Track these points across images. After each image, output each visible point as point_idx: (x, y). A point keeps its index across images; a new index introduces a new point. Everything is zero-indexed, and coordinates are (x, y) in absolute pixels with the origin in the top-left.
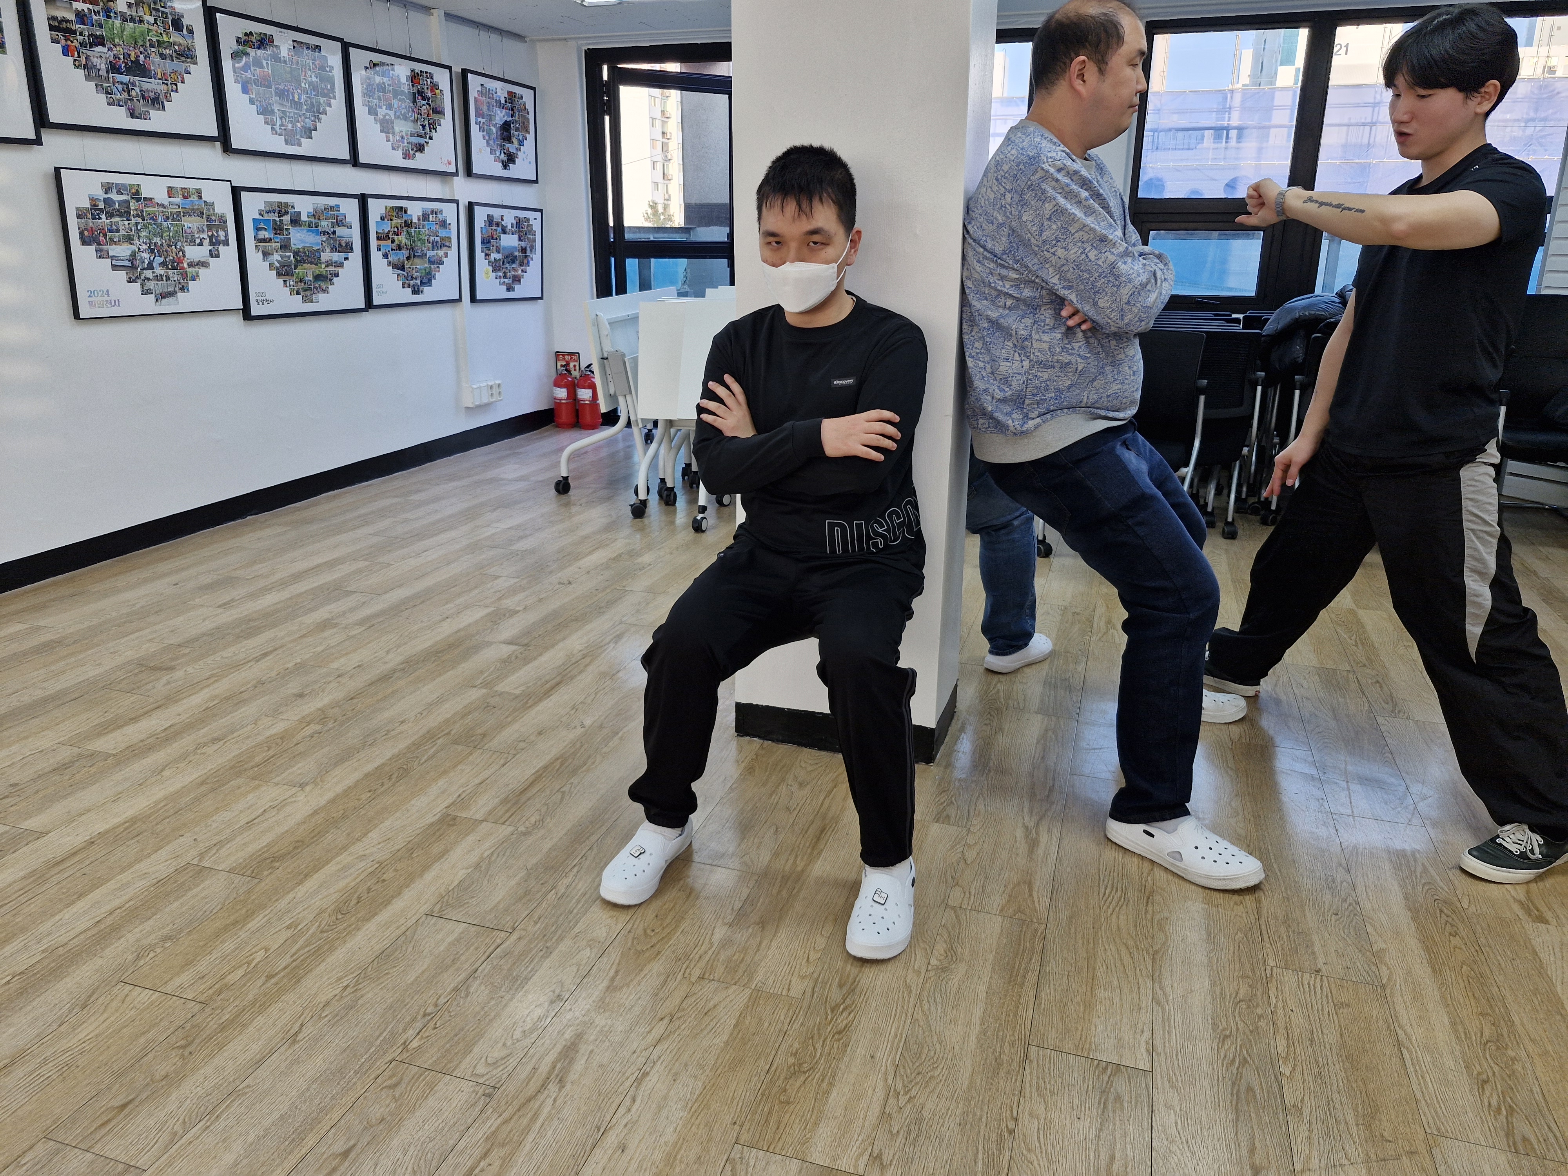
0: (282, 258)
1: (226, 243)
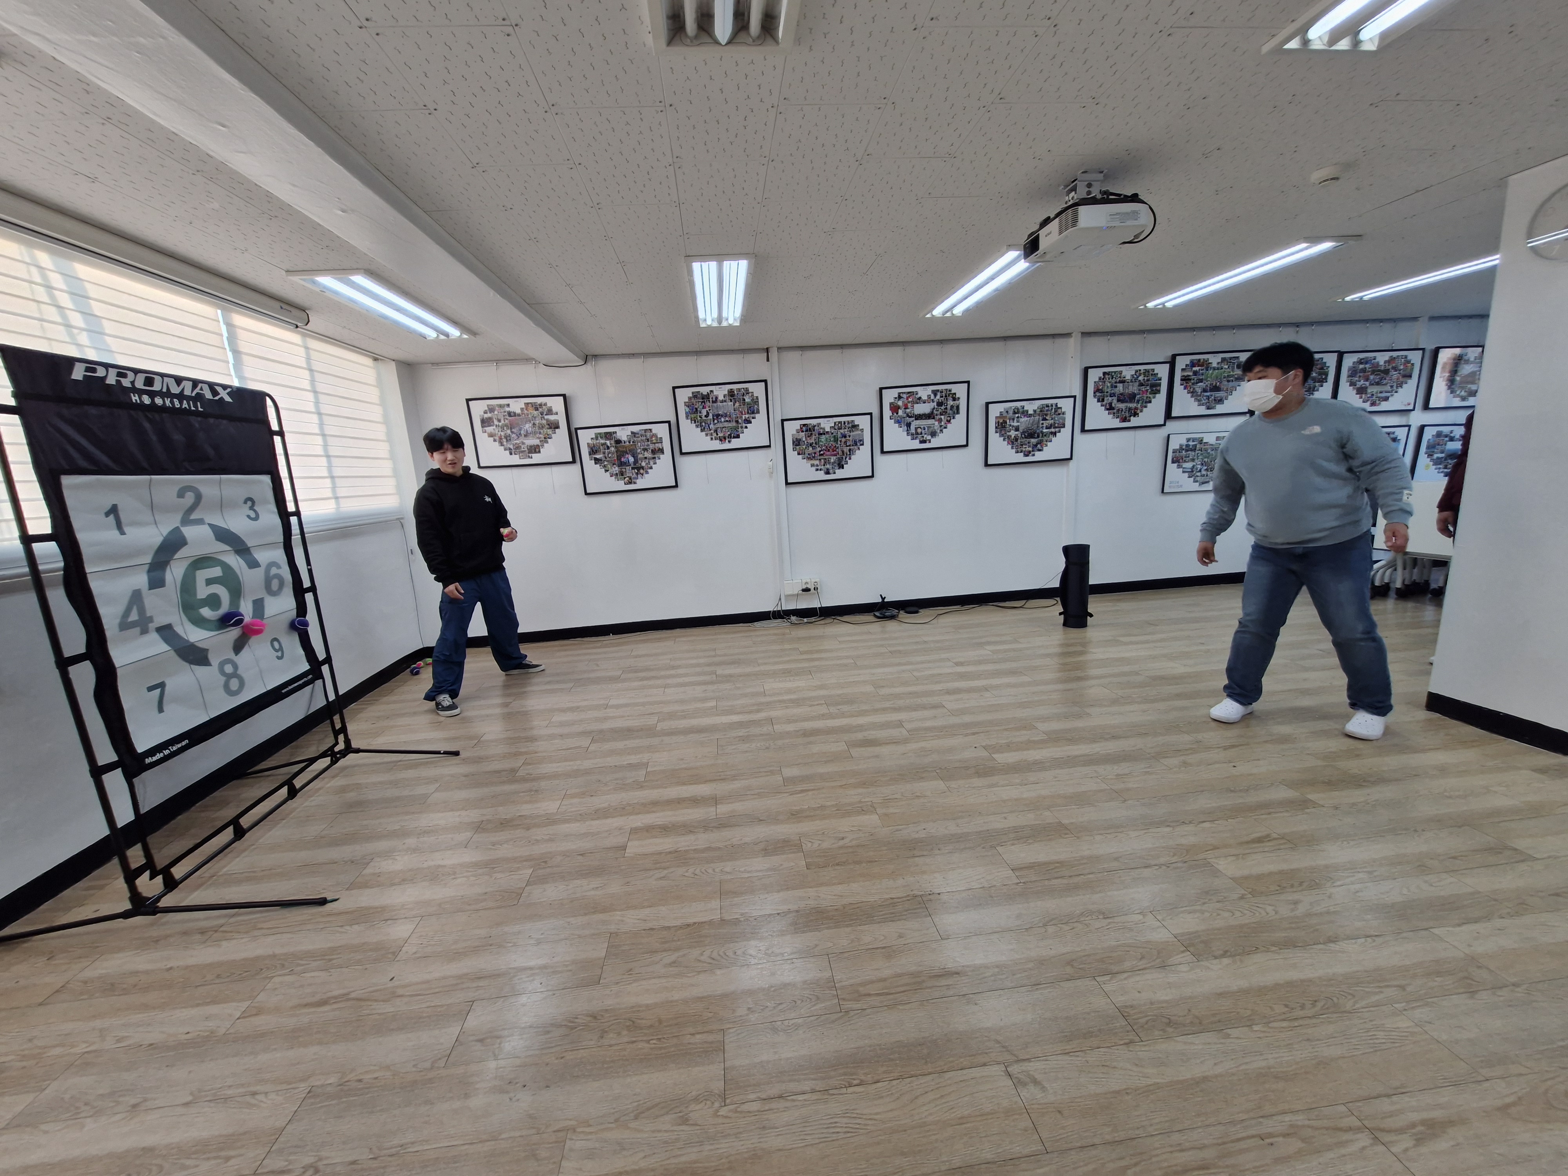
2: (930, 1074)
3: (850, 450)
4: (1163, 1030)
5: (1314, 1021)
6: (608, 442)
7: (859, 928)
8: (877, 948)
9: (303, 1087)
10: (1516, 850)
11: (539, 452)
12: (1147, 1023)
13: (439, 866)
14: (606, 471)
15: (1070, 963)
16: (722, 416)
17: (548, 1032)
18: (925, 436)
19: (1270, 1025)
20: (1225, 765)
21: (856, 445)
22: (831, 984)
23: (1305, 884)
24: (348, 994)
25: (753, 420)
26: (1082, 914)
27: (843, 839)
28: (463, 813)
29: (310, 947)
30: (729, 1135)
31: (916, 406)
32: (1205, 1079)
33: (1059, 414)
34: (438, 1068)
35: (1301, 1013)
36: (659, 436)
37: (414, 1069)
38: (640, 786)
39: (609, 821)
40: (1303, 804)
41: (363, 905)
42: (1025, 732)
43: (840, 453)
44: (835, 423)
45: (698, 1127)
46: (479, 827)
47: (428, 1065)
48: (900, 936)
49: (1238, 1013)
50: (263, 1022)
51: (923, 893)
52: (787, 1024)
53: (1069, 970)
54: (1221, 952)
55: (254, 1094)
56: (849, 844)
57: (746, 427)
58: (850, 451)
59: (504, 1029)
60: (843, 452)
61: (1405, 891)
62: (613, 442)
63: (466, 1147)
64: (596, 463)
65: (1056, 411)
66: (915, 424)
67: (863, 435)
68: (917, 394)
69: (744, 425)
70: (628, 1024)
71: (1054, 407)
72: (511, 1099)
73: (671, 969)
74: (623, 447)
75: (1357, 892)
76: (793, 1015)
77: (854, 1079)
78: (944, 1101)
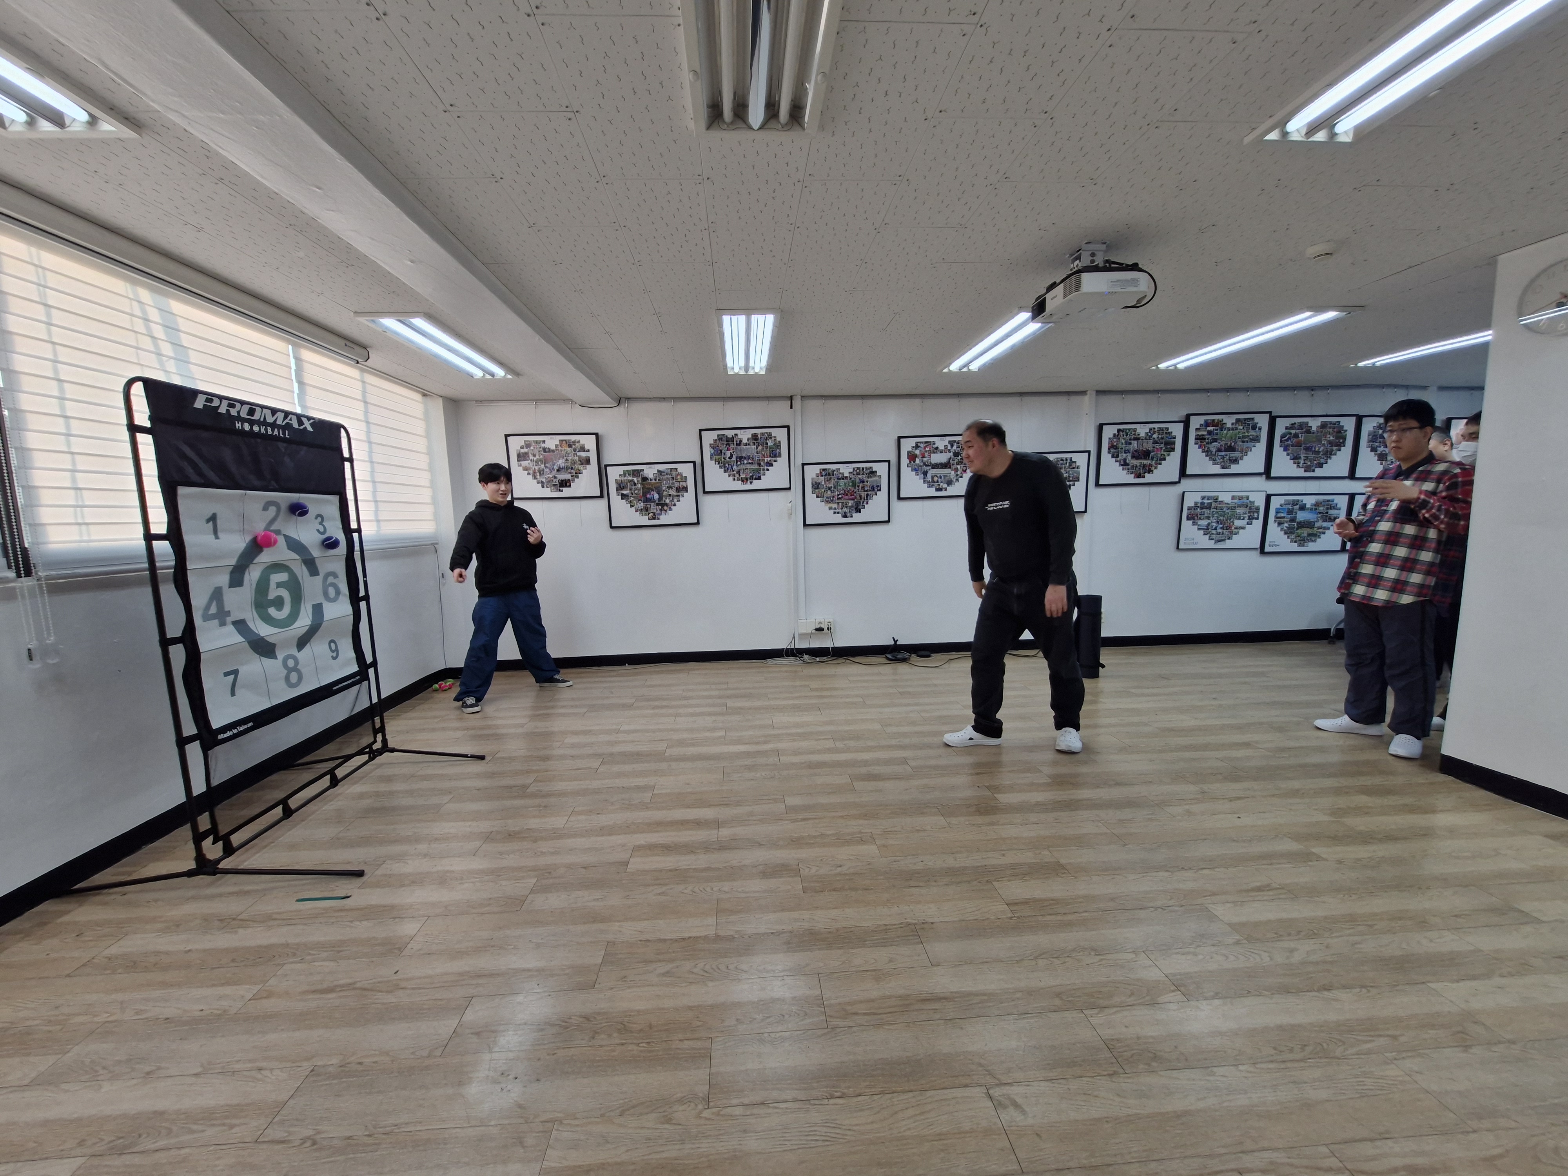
0: (1289, 525)
1: (1257, 518)
2: (911, 1091)
3: (867, 495)
4: (1149, 1065)
5: (1302, 1064)
6: (635, 479)
7: (851, 950)
8: (867, 971)
9: (307, 1066)
10: (1523, 912)
11: (570, 486)
12: (1133, 1055)
13: (448, 871)
14: (632, 506)
15: (1058, 995)
16: (745, 458)
17: (542, 1030)
18: (941, 484)
19: (1257, 1066)
20: (1230, 816)
21: (874, 490)
22: (820, 1001)
23: (1303, 934)
24: (354, 983)
25: (774, 463)
26: (1074, 950)
27: (841, 866)
28: (474, 824)
29: (322, 939)
30: (710, 1136)
31: (932, 455)
32: (1187, 1113)
33: (1074, 468)
34: (435, 1057)
35: (1291, 1056)
36: (684, 475)
37: (412, 1056)
38: (646, 807)
39: (613, 838)
40: (1307, 857)
41: (373, 903)
42: (1029, 775)
43: (858, 497)
44: (854, 469)
45: (680, 1127)
46: (488, 837)
47: (425, 1053)
48: (891, 961)
49: (1225, 1052)
50: (271, 1005)
51: (916, 921)
52: (773, 1036)
53: (1057, 1002)
54: (1212, 994)
55: (260, 1069)
56: (847, 872)
57: (768, 470)
58: (867, 497)
59: (501, 1025)
60: (860, 496)
61: (1404, 946)
62: (640, 479)
63: (458, 1130)
64: (622, 499)
65: (1070, 465)
66: (932, 472)
67: (881, 482)
68: (934, 444)
69: (766, 468)
70: (619, 1027)
71: (1068, 461)
72: (502, 1089)
73: (664, 978)
74: (650, 484)
75: (1356, 944)
76: (780, 1029)
77: (836, 1092)
78: (922, 1117)
